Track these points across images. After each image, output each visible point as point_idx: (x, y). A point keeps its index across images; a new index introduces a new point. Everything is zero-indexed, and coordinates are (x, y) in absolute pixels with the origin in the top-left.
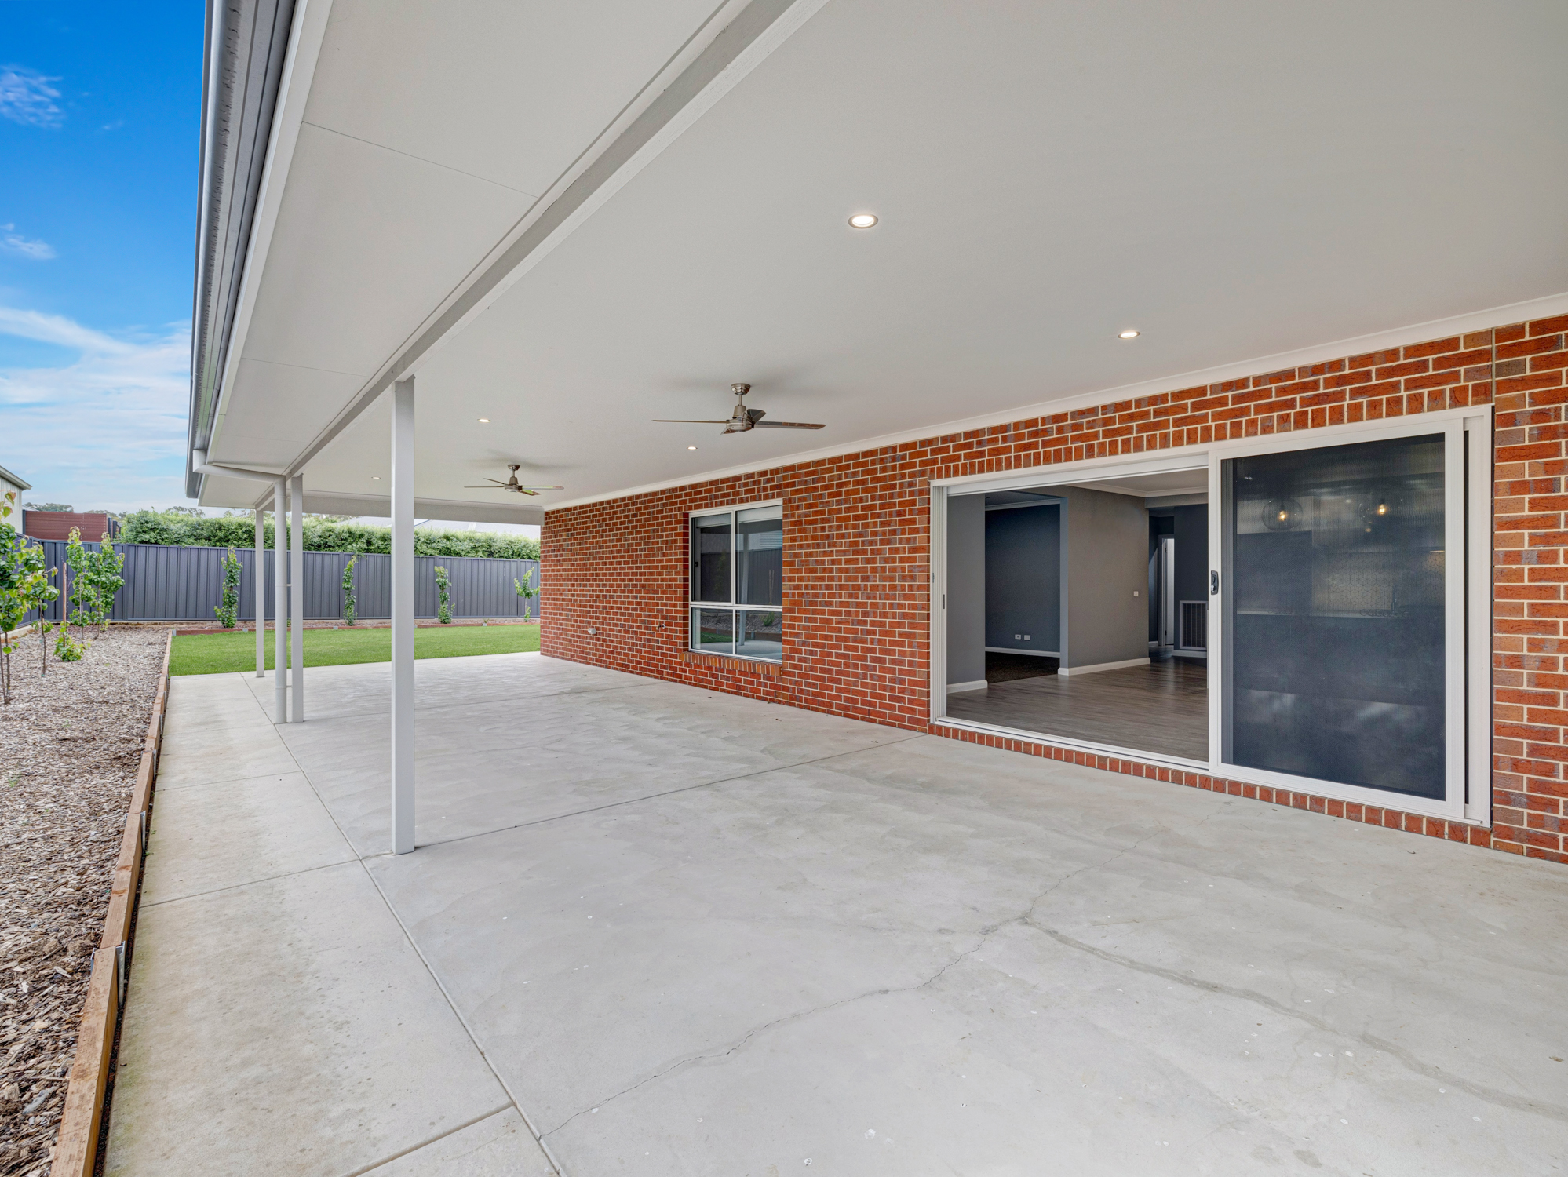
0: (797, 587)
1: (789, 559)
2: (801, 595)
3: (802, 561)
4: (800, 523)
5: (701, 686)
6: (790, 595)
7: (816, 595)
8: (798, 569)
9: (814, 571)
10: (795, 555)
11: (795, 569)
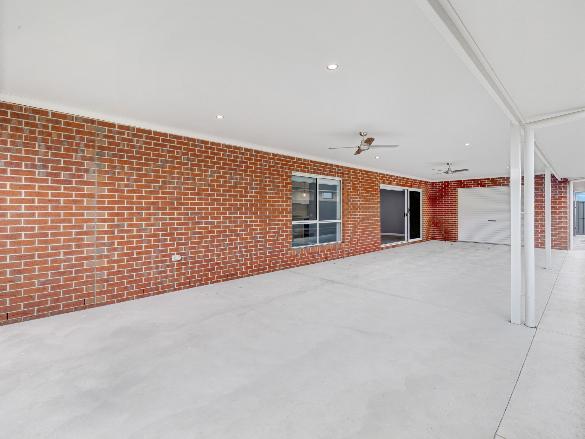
0: (350, 212)
1: (347, 202)
2: (351, 215)
3: (351, 203)
4: (350, 189)
5: (305, 265)
6: (347, 215)
7: (355, 215)
8: (350, 206)
9: (355, 207)
10: (349, 201)
11: (349, 206)
